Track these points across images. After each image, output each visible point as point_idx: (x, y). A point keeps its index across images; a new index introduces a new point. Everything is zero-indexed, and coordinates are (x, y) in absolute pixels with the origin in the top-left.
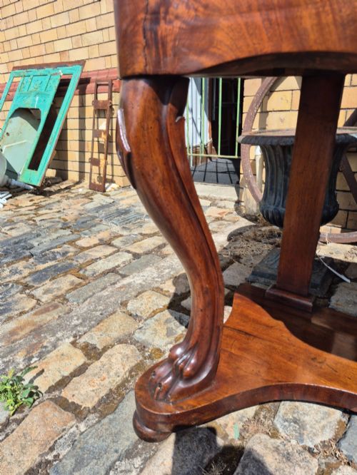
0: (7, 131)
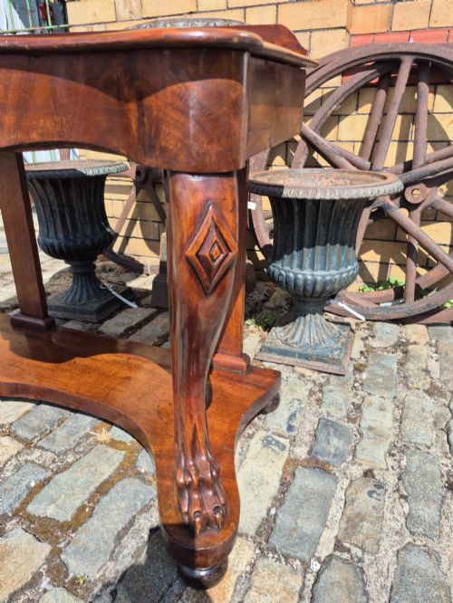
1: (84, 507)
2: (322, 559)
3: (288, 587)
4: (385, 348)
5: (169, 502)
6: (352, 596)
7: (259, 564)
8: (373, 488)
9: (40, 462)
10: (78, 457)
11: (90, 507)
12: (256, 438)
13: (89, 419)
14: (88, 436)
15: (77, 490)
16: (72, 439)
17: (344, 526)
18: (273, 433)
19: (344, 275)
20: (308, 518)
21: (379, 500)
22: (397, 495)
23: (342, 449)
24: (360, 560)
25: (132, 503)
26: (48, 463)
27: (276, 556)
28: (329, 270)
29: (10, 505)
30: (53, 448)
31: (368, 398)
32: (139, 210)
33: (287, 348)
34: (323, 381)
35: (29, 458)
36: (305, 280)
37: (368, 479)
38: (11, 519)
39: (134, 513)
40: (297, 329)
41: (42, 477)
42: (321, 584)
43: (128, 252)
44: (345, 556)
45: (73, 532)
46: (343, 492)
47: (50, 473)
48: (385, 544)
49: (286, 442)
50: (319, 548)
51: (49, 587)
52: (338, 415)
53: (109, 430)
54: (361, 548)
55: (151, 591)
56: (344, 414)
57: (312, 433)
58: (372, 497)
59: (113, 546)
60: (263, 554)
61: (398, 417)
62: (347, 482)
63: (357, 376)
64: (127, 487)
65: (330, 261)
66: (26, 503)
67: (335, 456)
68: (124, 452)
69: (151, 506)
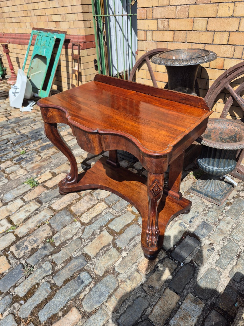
0: (32, 66)
1: (122, 229)
2: (185, 263)
3: (172, 267)
5: (144, 236)
7: (166, 259)
8: (210, 249)
9: (112, 213)
10: (122, 214)
11: (124, 230)
12: (177, 222)
13: (127, 202)
14: (125, 208)
15: (121, 224)
16: (121, 208)
17: (195, 257)
18: (184, 222)
19: (226, 170)
20: (185, 251)
21: (210, 253)
22: (217, 253)
23: (206, 234)
24: (196, 267)
25: (135, 232)
26: (114, 214)
27: (172, 258)
28: (219, 168)
29: (104, 224)
30: (116, 209)
31: (226, 217)
33: (200, 190)
34: (211, 206)
35: (109, 211)
36: (209, 170)
37: (210, 245)
38: (104, 227)
39: (135, 235)
40: (207, 184)
41: (112, 217)
42: (182, 269)
44: (192, 265)
45: (119, 235)
46: (200, 247)
47: (114, 217)
48: (206, 265)
49: (187, 226)
50: (185, 260)
51: (112, 247)
52: (210, 221)
53: (132, 207)
54: (198, 264)
56: (213, 221)
57: (198, 225)
58: (208, 251)
59: (128, 242)
60: (168, 257)
61: (233, 228)
62: (203, 245)
63: (226, 207)
64: (135, 227)
66: (108, 224)
67: (202, 235)
68: (135, 216)
69: (139, 235)
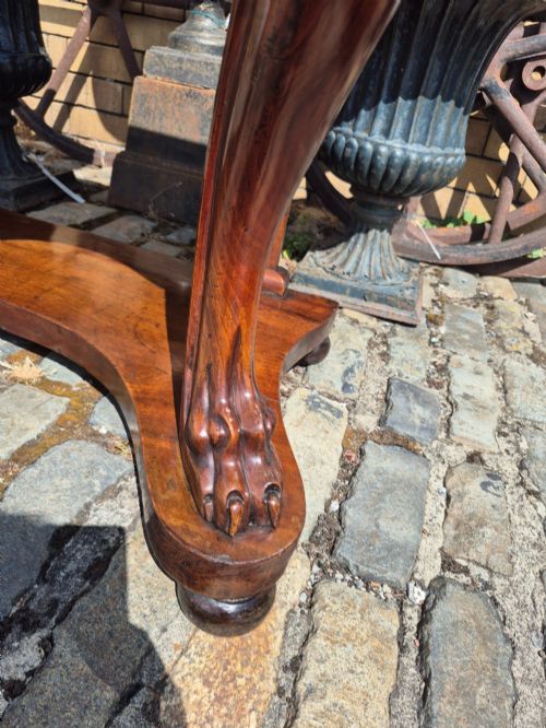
2: (427, 585)
3: (379, 630)
4: (464, 300)
5: (169, 477)
6: (489, 644)
7: (325, 590)
8: (488, 479)
12: (295, 398)
17: (453, 533)
19: (450, 160)
20: (395, 517)
21: (499, 496)
22: (522, 490)
23: (430, 422)
24: (487, 586)
25: (85, 481)
27: (348, 577)
31: (453, 358)
32: (93, 58)
33: (332, 279)
34: (386, 331)
36: (391, 158)
37: (474, 465)
39: (88, 499)
40: (350, 253)
42: (435, 625)
43: (69, 130)
44: (463, 579)
46: (440, 483)
48: (520, 562)
49: (342, 407)
50: (420, 565)
52: (416, 377)
53: (37, 363)
54: (486, 567)
55: (125, 640)
56: (424, 376)
57: (381, 397)
58: (487, 491)
60: (325, 573)
61: (501, 386)
62: (443, 470)
63: (433, 329)
64: (74, 454)
65: (435, 129)
68: (67, 400)
69: (121, 489)
